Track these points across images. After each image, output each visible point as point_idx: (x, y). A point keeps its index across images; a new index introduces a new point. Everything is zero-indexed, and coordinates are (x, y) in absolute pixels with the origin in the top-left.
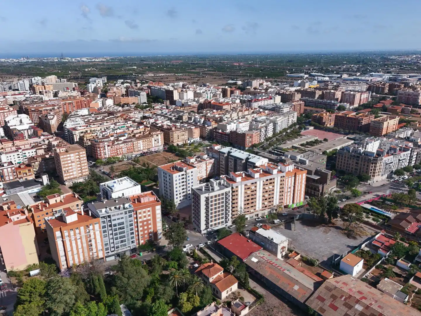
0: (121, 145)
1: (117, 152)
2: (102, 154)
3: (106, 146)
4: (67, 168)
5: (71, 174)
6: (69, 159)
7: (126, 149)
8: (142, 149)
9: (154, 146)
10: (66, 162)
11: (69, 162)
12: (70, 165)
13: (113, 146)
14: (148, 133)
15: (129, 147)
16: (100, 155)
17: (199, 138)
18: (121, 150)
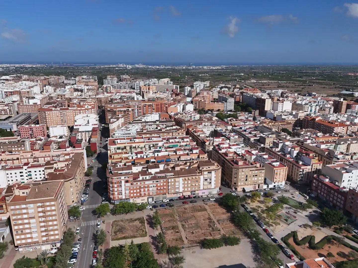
0: (147, 183)
1: (140, 191)
2: (116, 193)
3: (123, 182)
4: (21, 227)
5: (28, 236)
6: (24, 211)
7: (155, 188)
8: (181, 190)
9: (202, 188)
10: (19, 217)
11: (25, 216)
12: (26, 221)
13: (135, 183)
14: (196, 165)
15: (160, 186)
16: (113, 194)
17: (283, 183)
18: (146, 189)
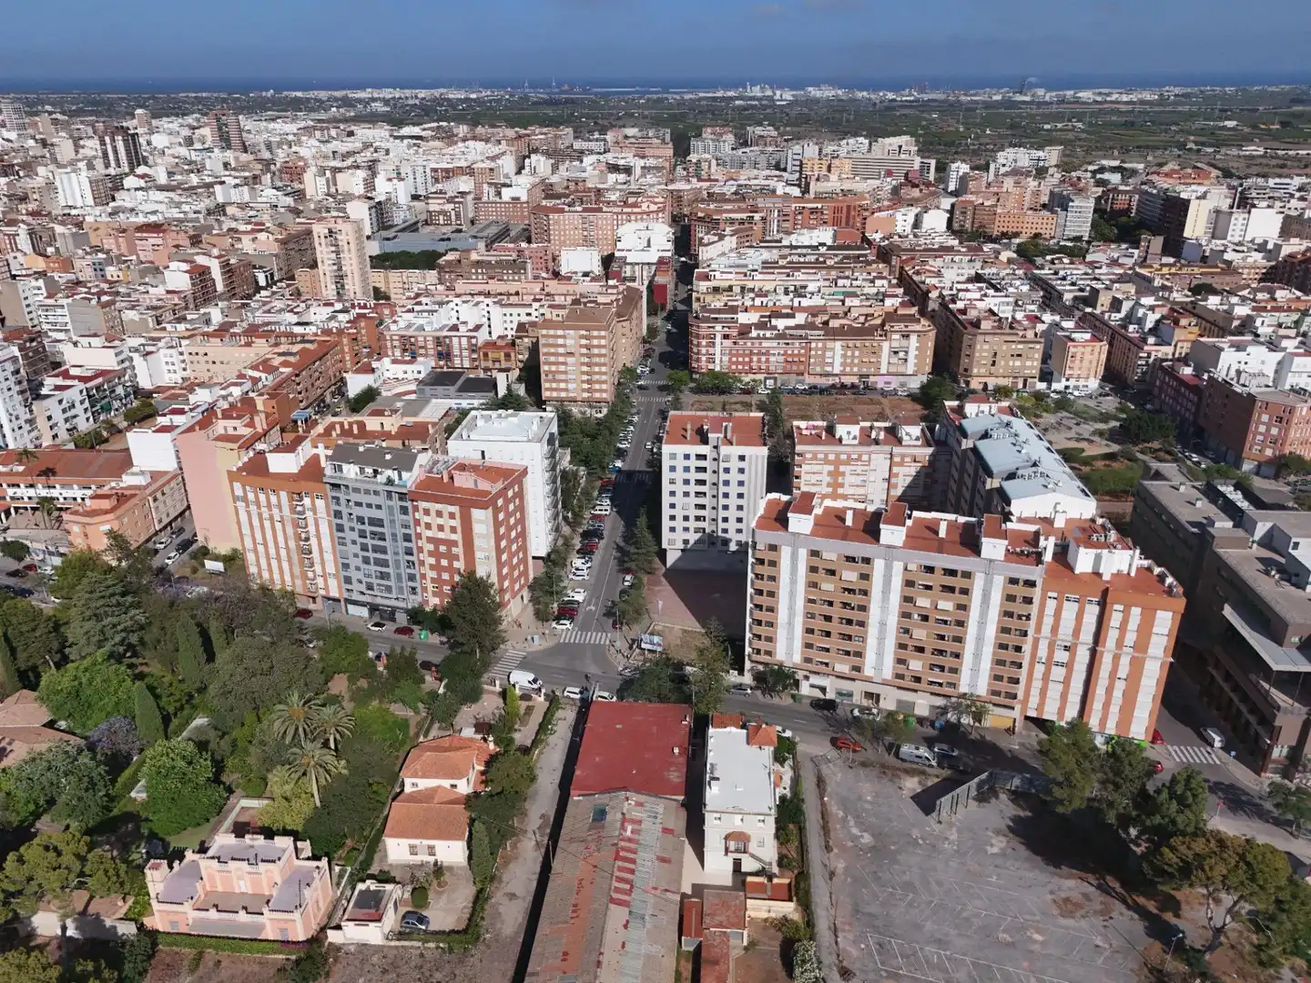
0: (766, 344)
1: (751, 361)
2: (704, 358)
3: (719, 337)
4: (553, 368)
5: (563, 385)
6: (560, 341)
7: (781, 359)
8: (837, 371)
9: (883, 371)
10: (552, 350)
11: (561, 350)
12: (561, 359)
13: (741, 342)
14: (878, 321)
15: (793, 355)
16: (698, 360)
17: (1094, 384)
18: (763, 359)
